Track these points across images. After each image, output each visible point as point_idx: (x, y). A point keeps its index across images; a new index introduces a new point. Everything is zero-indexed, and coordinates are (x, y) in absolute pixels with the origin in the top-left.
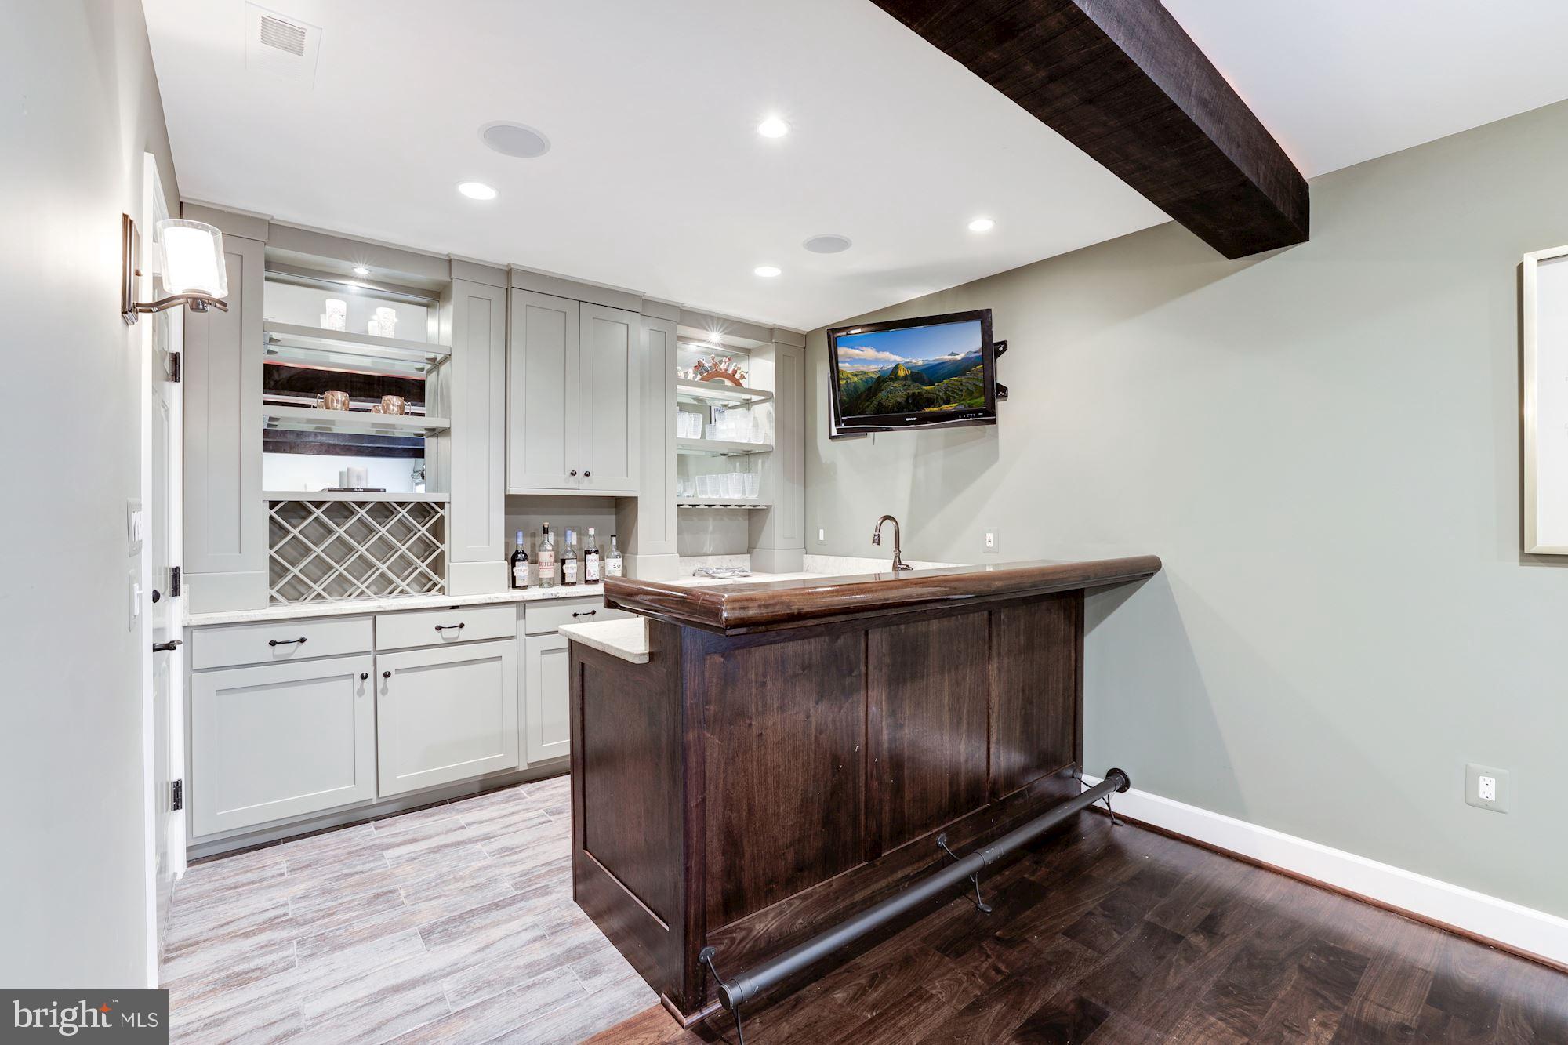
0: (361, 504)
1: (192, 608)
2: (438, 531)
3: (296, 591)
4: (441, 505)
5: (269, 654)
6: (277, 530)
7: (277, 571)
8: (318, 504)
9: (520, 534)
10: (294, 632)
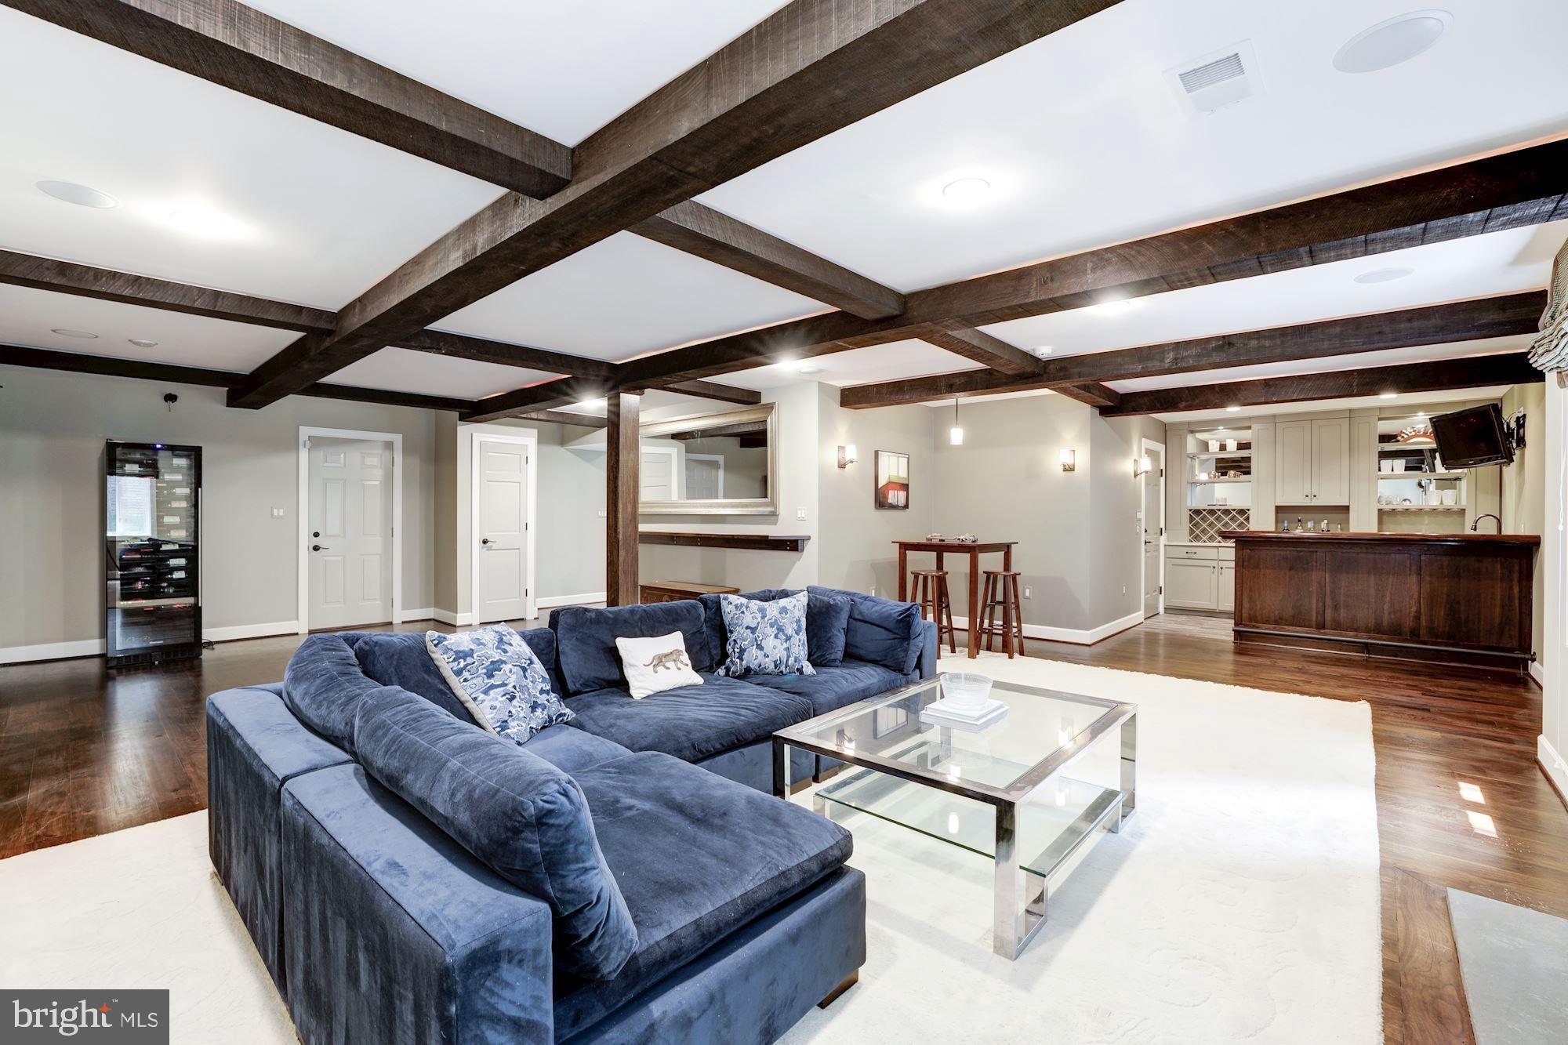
0: (1219, 510)
1: (1168, 539)
2: (1247, 519)
3: (1197, 538)
4: (1248, 510)
5: (1186, 556)
6: (1191, 519)
7: (1192, 532)
8: (1204, 510)
9: (1286, 522)
10: (1194, 550)
